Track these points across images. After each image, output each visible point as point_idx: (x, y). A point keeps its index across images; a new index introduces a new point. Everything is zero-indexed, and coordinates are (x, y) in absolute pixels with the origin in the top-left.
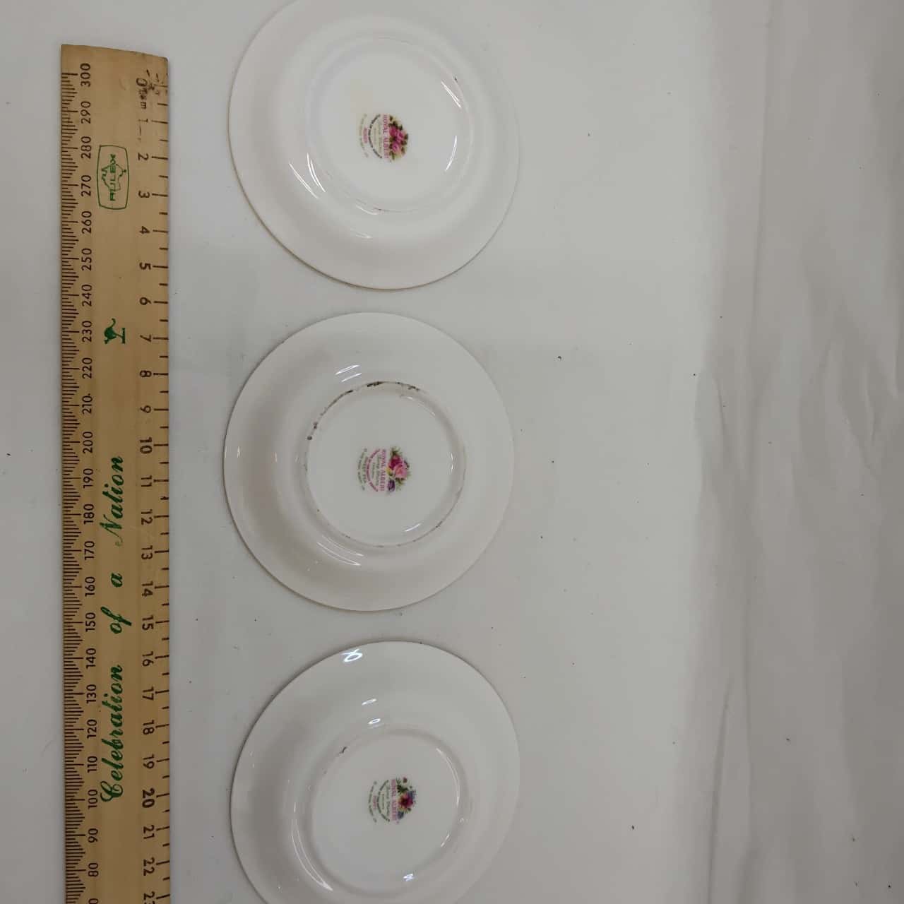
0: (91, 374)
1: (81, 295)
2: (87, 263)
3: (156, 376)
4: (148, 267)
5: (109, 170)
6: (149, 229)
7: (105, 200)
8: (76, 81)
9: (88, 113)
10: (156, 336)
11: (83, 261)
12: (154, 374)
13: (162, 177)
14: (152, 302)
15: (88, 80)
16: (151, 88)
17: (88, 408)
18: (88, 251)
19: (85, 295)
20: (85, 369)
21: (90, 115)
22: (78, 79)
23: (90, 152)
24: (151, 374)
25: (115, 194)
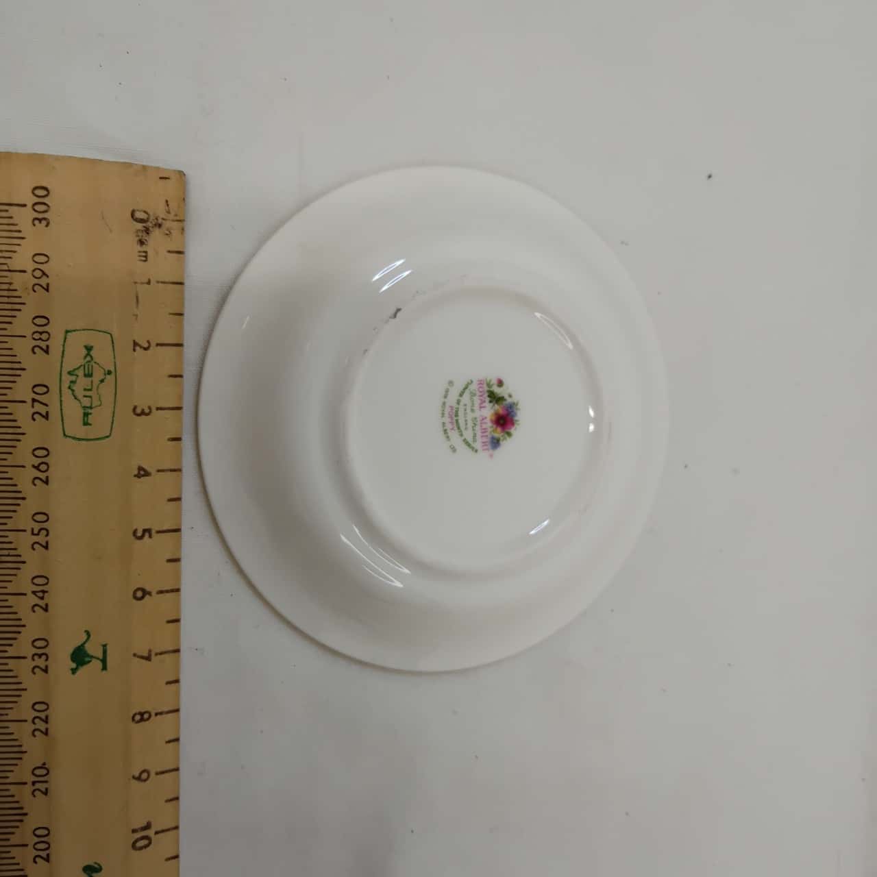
0: (47, 729)
1: (29, 593)
2: (41, 538)
3: (158, 716)
5: (80, 373)
6: (149, 470)
7: (74, 425)
8: (23, 218)
9: (44, 274)
10: (158, 651)
11: (33, 534)
13: (171, 376)
14: (154, 593)
15: (45, 215)
16: (155, 225)
17: (42, 787)
18: (42, 517)
19: (38, 594)
20: (37, 721)
21: (48, 276)
22: (28, 214)
23: (47, 343)
24: (150, 716)
25: (91, 414)
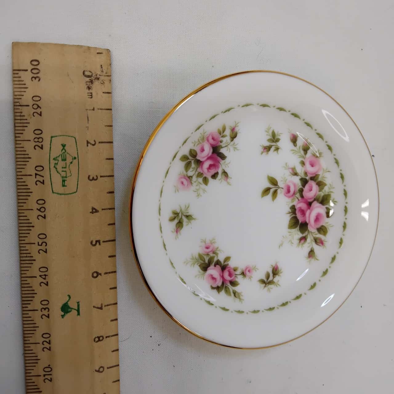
0: (50, 347)
1: (38, 277)
2: (43, 247)
3: (108, 338)
4: (98, 243)
5: (60, 159)
6: (98, 209)
7: (58, 187)
8: (26, 77)
9: (38, 106)
10: (106, 304)
11: (39, 245)
12: (106, 337)
13: (107, 159)
14: (103, 274)
15: (38, 75)
16: (96, 78)
17: (49, 377)
18: (43, 236)
19: (42, 276)
20: (45, 343)
21: (41, 108)
22: (29, 75)
23: (42, 143)
24: (103, 338)
25: (66, 180)
